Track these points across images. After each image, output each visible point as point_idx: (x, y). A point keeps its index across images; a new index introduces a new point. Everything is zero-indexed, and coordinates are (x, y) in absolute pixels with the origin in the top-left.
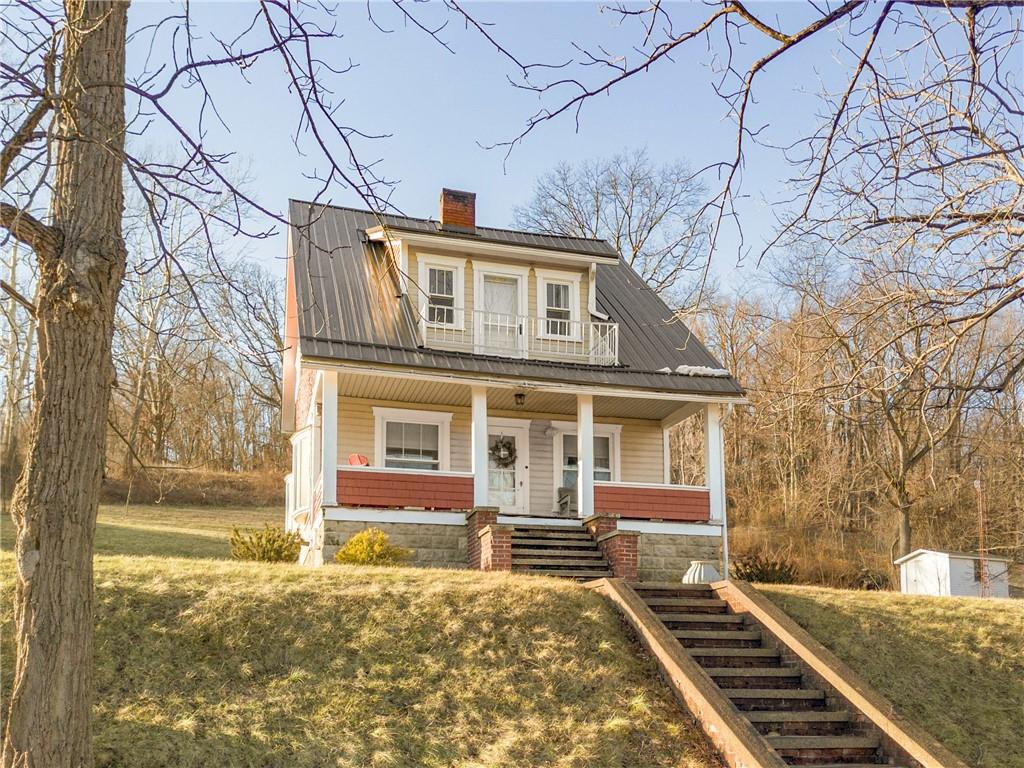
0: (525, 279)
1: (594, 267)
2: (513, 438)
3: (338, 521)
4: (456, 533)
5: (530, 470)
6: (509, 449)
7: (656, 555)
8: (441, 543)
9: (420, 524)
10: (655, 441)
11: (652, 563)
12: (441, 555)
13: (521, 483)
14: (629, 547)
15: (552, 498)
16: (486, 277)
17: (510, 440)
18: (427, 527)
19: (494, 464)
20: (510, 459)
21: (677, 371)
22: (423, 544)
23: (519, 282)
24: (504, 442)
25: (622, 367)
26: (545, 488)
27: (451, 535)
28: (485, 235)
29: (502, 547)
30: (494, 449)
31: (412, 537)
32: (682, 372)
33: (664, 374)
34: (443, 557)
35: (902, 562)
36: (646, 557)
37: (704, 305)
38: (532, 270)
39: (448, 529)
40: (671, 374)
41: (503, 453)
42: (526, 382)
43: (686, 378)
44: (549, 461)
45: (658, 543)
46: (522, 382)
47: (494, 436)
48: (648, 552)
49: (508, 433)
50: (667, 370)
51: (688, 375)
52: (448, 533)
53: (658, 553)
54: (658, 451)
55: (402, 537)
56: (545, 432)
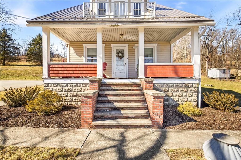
0: (127, 1)
2: (123, 50)
5: (128, 59)
6: (122, 53)
7: (170, 92)
13: (126, 64)
15: (135, 67)
17: (122, 51)
19: (117, 58)
20: (122, 57)
24: (121, 51)
25: (157, 17)
26: (133, 64)
30: (117, 54)
41: (120, 55)
44: (134, 56)
45: (171, 87)
47: (118, 50)
48: (166, 90)
49: (122, 48)
56: (133, 47)
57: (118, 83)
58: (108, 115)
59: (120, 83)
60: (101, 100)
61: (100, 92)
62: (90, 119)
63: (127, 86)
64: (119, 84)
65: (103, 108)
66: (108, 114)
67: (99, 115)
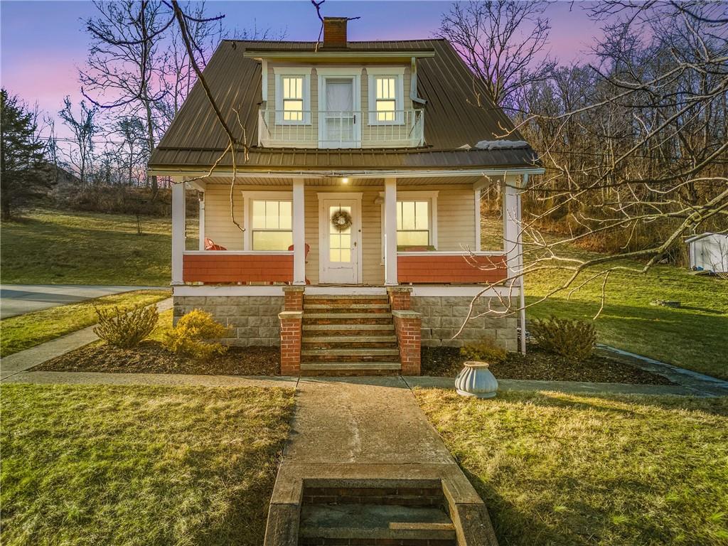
0: (359, 78)
1: (413, 60)
3: (184, 297)
4: (279, 303)
5: (363, 233)
6: (345, 217)
7: (455, 316)
8: (266, 311)
9: (249, 297)
10: (468, 202)
11: (451, 323)
12: (267, 321)
13: (356, 244)
14: (413, 329)
16: (328, 80)
18: (255, 298)
20: (346, 225)
21: (476, 146)
22: (252, 313)
23: (354, 80)
24: (341, 212)
25: (426, 147)
26: (375, 246)
27: (275, 304)
28: (352, 46)
29: (291, 334)
30: (334, 218)
31: (242, 308)
32: (480, 147)
33: (464, 150)
34: (269, 323)
35: (692, 241)
36: (444, 318)
37: (549, 74)
38: (364, 70)
39: (273, 299)
40: (471, 150)
41: (342, 220)
42: (334, 171)
43: (485, 153)
44: (378, 225)
45: (456, 304)
46: (330, 171)
48: (447, 313)
50: (467, 146)
51: (487, 150)
52: (273, 303)
53: (457, 314)
54: (470, 210)
55: (236, 307)
56: (374, 201)
57: (339, 296)
58: (326, 354)
59: (345, 296)
60: (308, 329)
61: (306, 315)
62: (295, 359)
63: (358, 303)
64: (343, 298)
65: (314, 343)
66: (327, 352)
67: (310, 354)
